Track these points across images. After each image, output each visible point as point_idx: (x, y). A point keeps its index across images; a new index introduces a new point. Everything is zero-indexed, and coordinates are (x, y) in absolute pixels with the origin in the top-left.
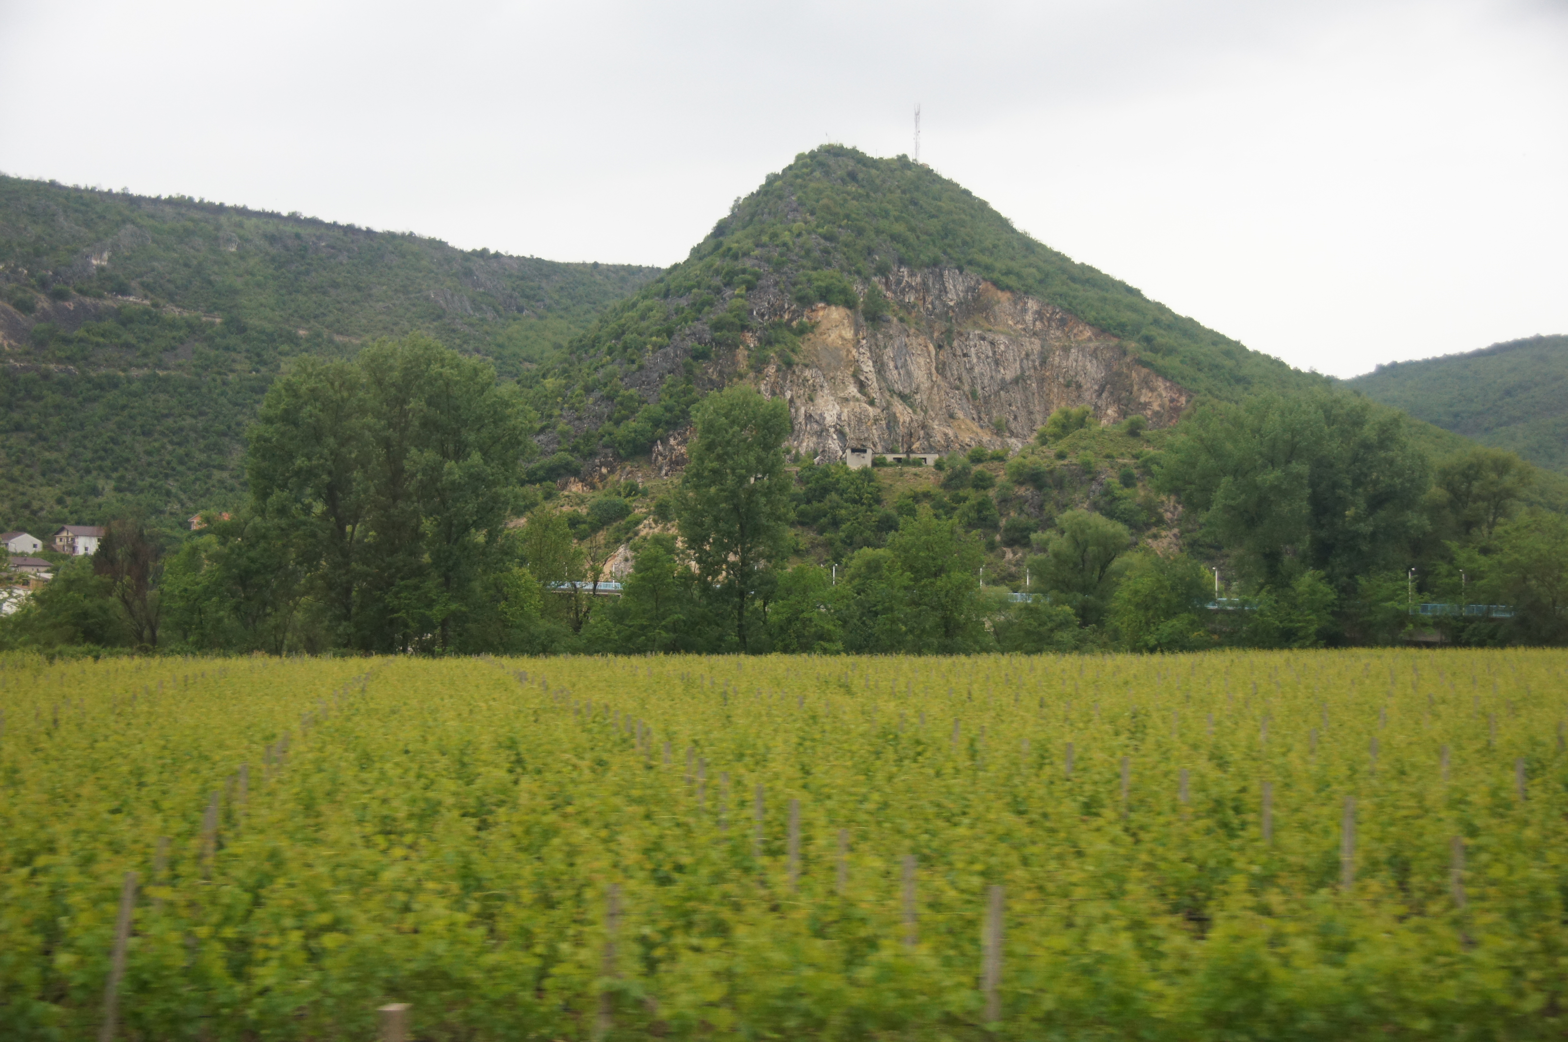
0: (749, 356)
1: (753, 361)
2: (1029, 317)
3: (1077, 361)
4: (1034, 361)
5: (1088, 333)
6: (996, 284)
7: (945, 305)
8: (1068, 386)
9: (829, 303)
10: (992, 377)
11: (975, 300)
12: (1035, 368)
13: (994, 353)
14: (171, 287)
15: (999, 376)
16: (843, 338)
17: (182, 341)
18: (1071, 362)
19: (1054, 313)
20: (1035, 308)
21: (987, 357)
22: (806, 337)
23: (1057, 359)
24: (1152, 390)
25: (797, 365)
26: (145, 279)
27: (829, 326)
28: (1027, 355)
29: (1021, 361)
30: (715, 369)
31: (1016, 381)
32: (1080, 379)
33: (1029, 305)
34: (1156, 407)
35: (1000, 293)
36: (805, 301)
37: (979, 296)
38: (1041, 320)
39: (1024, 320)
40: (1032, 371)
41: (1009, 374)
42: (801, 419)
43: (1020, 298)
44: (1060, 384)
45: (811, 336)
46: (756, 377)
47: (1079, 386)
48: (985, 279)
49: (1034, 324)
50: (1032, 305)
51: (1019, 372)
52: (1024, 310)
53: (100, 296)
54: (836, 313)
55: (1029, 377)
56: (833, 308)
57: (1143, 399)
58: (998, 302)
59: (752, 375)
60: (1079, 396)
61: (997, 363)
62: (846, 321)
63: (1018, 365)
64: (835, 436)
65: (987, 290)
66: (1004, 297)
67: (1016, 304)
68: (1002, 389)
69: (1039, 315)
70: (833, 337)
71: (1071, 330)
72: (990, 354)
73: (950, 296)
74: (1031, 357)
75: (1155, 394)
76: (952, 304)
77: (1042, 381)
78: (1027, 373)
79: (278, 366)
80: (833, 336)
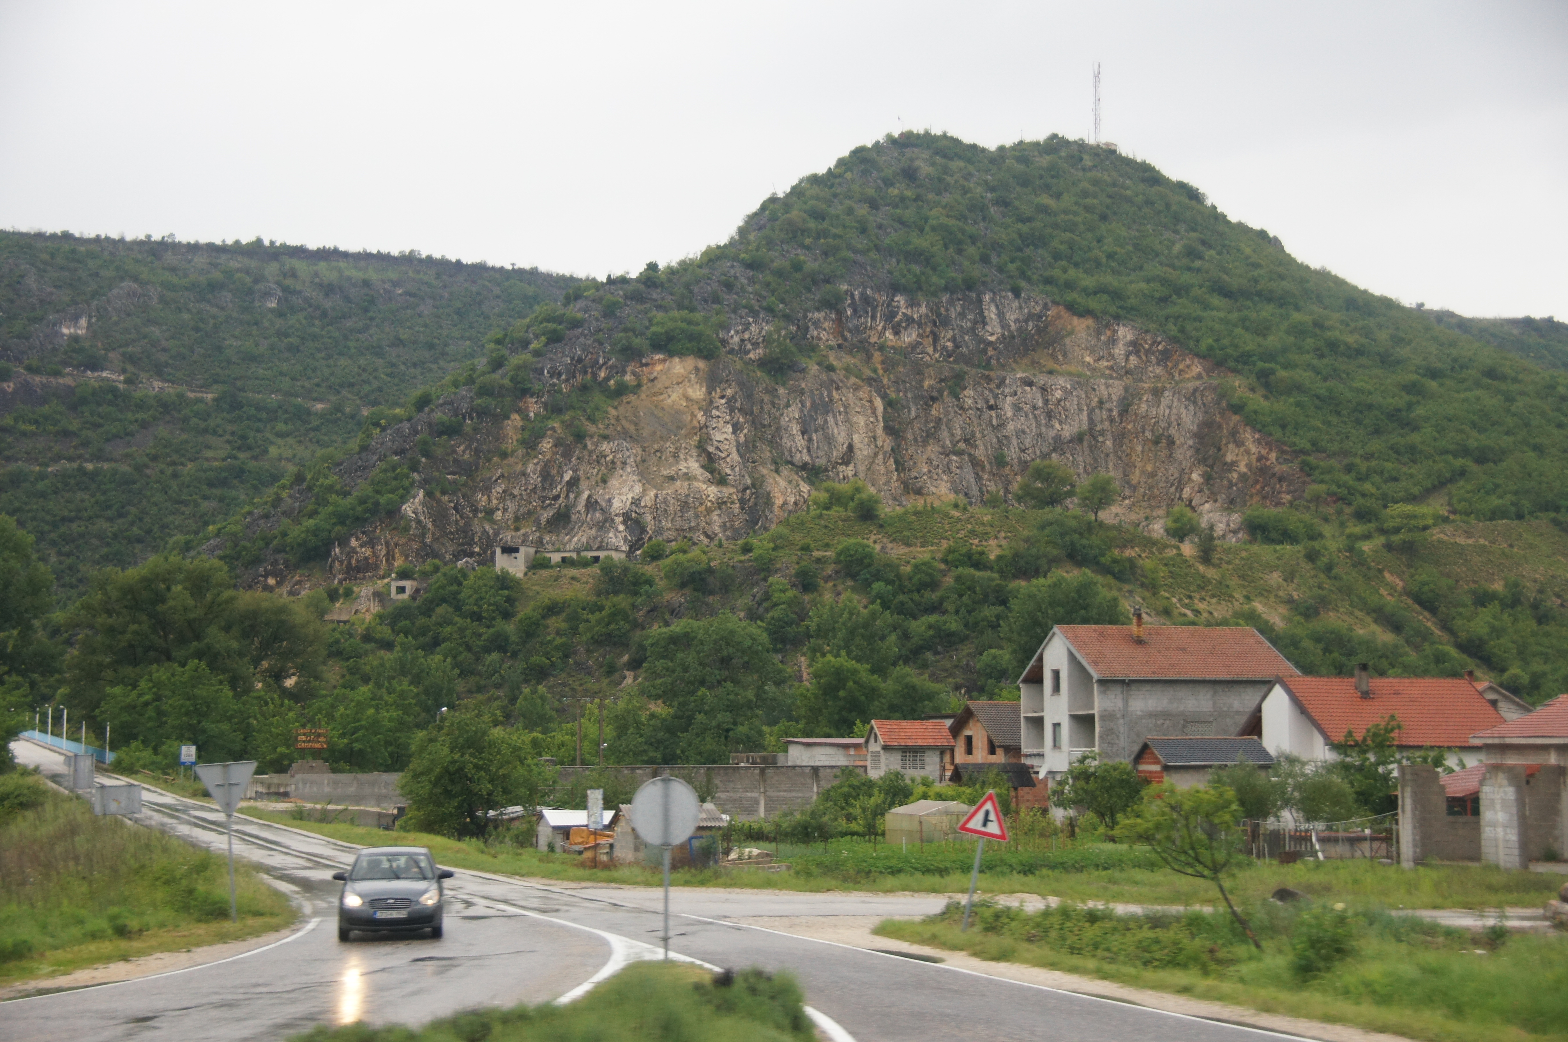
0: (523, 429)
1: (527, 434)
2: (1119, 351)
3: (1170, 408)
4: (1110, 410)
5: (1197, 369)
6: (1072, 308)
7: (981, 340)
8: (1156, 442)
9: (671, 354)
10: (1040, 435)
11: (1039, 331)
12: (1112, 420)
13: (1046, 402)
14: (163, 357)
15: (1052, 433)
16: (688, 399)
17: (144, 425)
18: (1163, 410)
19: (1155, 343)
20: (1129, 337)
21: (1035, 408)
22: (625, 399)
23: (1144, 406)
24: (1239, 444)
25: (591, 437)
26: (130, 349)
27: (667, 384)
28: (1101, 402)
29: (1091, 411)
30: (468, 447)
31: (1079, 438)
32: (1173, 431)
33: (1121, 333)
34: (1243, 469)
35: (1076, 320)
36: (631, 354)
37: (1046, 327)
38: (1137, 353)
39: (1112, 356)
40: (1107, 424)
41: (1067, 432)
42: (581, 506)
43: (1107, 326)
44: (1146, 441)
45: (632, 398)
46: (528, 454)
47: (1171, 442)
48: (1056, 303)
49: (1127, 360)
50: (1125, 333)
51: (1085, 427)
52: (1113, 341)
53: (57, 374)
54: (679, 367)
55: (1102, 433)
56: (677, 360)
57: (1229, 458)
58: (1071, 333)
59: (520, 452)
60: (1171, 456)
61: (1050, 416)
62: (693, 376)
63: (1084, 417)
64: (621, 528)
65: (1059, 317)
66: (1081, 326)
67: (1098, 333)
68: (1054, 450)
69: (1135, 347)
70: (674, 398)
71: (1176, 365)
72: (1040, 404)
73: (989, 328)
74: (1107, 406)
75: (1242, 449)
76: (992, 339)
77: (1120, 438)
78: (1098, 428)
79: (266, 451)
80: (674, 396)
